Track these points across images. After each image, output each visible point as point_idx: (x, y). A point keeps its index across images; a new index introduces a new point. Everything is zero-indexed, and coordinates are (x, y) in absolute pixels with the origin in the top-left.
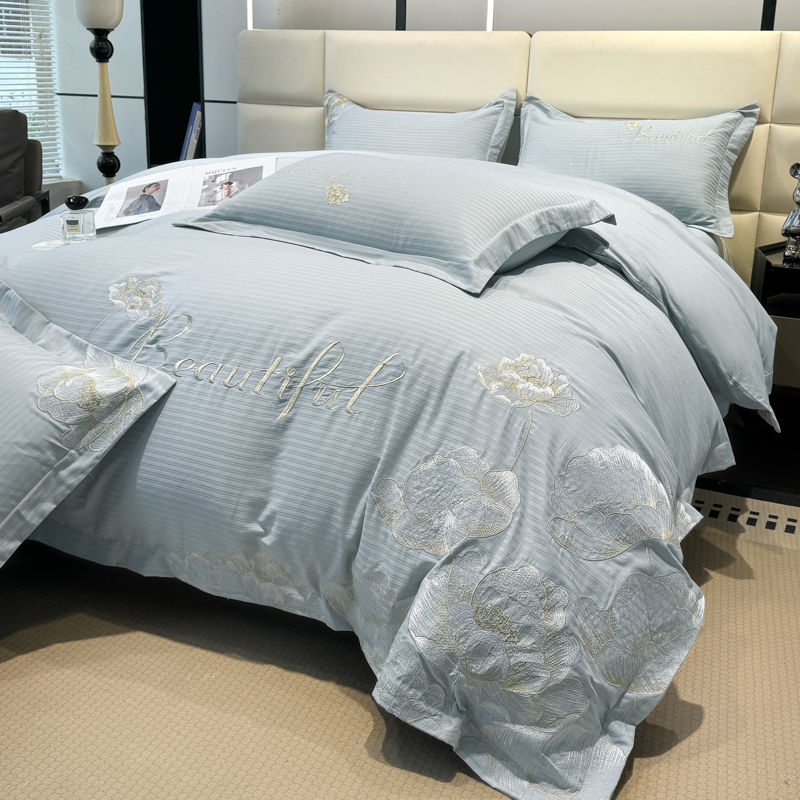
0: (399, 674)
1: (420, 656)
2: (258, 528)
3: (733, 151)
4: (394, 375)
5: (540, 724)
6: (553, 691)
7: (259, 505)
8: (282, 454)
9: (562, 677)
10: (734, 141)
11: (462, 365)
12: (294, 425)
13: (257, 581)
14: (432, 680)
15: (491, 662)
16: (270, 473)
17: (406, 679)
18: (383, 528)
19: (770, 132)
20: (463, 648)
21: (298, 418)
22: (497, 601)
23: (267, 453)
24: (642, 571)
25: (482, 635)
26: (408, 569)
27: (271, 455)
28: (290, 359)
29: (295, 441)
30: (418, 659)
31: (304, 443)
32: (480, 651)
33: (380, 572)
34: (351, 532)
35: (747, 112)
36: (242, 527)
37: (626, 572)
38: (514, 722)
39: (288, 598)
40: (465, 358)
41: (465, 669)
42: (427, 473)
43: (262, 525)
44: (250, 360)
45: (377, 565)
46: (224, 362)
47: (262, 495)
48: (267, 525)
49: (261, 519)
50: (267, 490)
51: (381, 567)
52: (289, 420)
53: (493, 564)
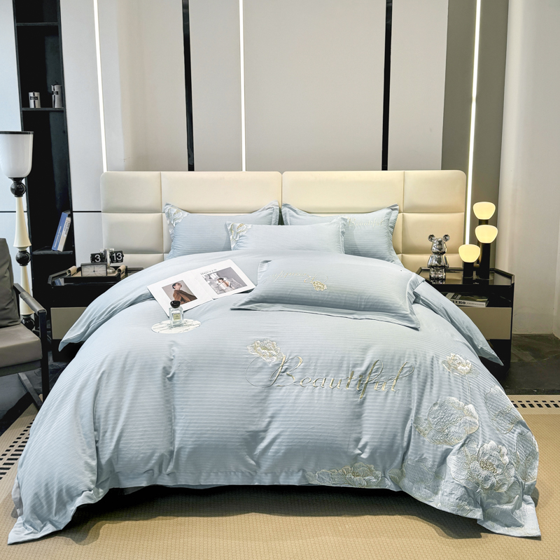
0: (456, 497)
1: (465, 487)
2: (360, 452)
3: (392, 227)
4: (409, 371)
5: (509, 502)
6: (510, 488)
7: (358, 440)
8: (364, 415)
9: (512, 481)
10: (391, 223)
11: (435, 362)
12: (367, 400)
13: (353, 477)
14: (469, 496)
15: (490, 483)
16: (360, 425)
17: (460, 499)
18: (422, 439)
19: (403, 217)
20: (481, 479)
21: (368, 397)
22: (486, 458)
23: (357, 415)
24: (519, 433)
25: (485, 473)
26: (439, 454)
27: (359, 416)
28: (359, 371)
29: (370, 407)
30: (464, 489)
31: (376, 408)
32: (486, 479)
33: (425, 458)
34: (405, 444)
35: (393, 208)
36: (352, 452)
37: (515, 435)
38: (500, 504)
39: (368, 482)
40: (435, 359)
41: (483, 488)
42: (437, 410)
43: (360, 449)
44: (339, 373)
45: (423, 455)
46: (327, 376)
47: (359, 435)
48: (363, 449)
49: (359, 446)
50: (360, 433)
51: (424, 456)
52: (365, 399)
53: (480, 443)
